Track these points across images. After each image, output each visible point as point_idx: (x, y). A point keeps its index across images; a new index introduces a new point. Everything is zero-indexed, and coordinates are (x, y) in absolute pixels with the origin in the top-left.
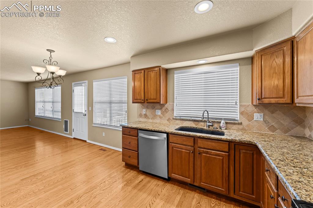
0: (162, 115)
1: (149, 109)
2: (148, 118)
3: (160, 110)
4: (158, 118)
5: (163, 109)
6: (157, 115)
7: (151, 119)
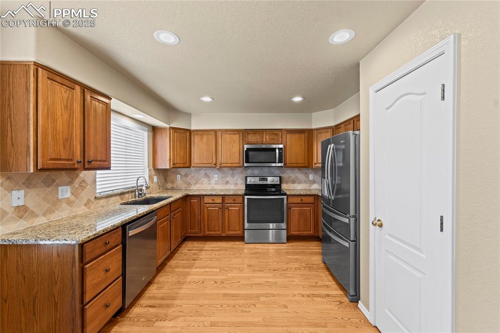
0: (73, 198)
1: (34, 186)
2: (34, 215)
3: (67, 185)
4: (64, 205)
5: (75, 182)
6: (59, 200)
7: (44, 215)
